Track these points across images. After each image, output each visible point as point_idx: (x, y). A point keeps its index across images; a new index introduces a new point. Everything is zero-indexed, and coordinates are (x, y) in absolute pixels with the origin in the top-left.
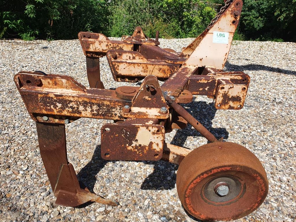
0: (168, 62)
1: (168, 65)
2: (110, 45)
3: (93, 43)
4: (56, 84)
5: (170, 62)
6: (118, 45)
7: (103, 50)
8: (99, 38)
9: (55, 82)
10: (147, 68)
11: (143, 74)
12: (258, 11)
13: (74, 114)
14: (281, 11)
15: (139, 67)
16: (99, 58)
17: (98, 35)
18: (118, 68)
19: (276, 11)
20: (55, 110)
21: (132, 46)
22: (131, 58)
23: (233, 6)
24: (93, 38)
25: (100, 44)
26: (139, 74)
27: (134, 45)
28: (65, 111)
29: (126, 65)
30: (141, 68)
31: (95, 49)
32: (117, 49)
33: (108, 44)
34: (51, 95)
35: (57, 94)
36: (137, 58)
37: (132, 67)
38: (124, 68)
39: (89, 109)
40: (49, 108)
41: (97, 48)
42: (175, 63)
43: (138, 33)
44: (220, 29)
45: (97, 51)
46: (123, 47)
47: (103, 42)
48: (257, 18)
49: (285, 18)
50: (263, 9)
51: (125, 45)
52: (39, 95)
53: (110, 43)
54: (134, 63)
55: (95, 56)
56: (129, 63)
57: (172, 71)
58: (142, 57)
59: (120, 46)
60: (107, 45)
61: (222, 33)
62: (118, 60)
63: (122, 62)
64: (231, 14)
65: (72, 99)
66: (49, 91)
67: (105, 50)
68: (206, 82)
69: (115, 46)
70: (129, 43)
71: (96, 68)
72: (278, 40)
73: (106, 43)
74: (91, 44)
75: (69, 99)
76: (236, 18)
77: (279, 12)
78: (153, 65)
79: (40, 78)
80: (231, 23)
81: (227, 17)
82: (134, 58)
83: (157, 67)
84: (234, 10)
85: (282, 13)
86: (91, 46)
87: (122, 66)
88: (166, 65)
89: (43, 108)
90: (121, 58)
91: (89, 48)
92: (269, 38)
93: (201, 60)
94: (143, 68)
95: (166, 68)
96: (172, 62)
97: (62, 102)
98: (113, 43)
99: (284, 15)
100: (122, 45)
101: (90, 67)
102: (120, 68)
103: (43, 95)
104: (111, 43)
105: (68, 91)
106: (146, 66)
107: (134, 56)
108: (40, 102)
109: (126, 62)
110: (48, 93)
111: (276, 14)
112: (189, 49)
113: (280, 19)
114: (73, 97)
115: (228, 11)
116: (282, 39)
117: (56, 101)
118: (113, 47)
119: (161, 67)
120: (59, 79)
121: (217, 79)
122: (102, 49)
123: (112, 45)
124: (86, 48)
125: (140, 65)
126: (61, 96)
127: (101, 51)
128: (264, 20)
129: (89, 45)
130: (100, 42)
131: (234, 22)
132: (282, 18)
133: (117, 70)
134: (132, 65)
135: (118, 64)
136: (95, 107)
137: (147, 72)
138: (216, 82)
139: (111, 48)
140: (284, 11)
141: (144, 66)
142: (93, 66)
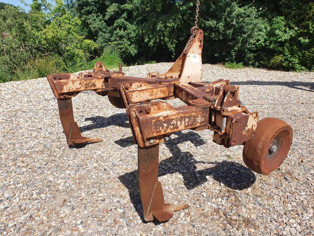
0: (165, 84)
1: (166, 86)
2: (83, 82)
3: (66, 84)
4: (159, 109)
5: (166, 83)
6: (90, 81)
7: (77, 89)
8: (70, 78)
9: (159, 107)
10: (153, 92)
11: (150, 98)
12: (129, 39)
13: (173, 130)
14: (149, 38)
15: (147, 93)
16: (71, 98)
17: (69, 75)
18: (132, 97)
19: (145, 39)
20: (163, 130)
21: (103, 80)
22: (139, 86)
23: (198, 35)
24: (64, 79)
25: (73, 84)
26: (147, 99)
27: (105, 78)
28: (169, 129)
29: (138, 93)
30: (148, 93)
31: (69, 89)
32: (90, 85)
33: (82, 82)
34: (161, 118)
35: (165, 116)
36: (143, 85)
37: (142, 94)
38: (137, 96)
39: (183, 123)
40: (159, 130)
41: (70, 88)
42: (171, 83)
43: (100, 67)
44: (193, 53)
45: (71, 91)
46: (95, 82)
47: (76, 81)
48: (130, 45)
49: (154, 43)
50: (132, 38)
51: (97, 80)
52: (153, 121)
53: (82, 81)
54: (143, 90)
55: (68, 96)
56: (140, 91)
57: (169, 90)
58: (146, 84)
59: (92, 82)
60: (80, 83)
61: (195, 55)
62: (130, 90)
63: (134, 91)
64: (198, 40)
65: (174, 117)
66: (159, 115)
67: (79, 88)
68: (209, 90)
69: (88, 83)
70: (101, 77)
71: (70, 109)
72: (153, 62)
73: (79, 82)
74: (64, 85)
75: (172, 118)
76: (201, 43)
77: (148, 39)
78: (156, 88)
79: (149, 106)
80: (199, 47)
81: (196, 43)
82: (141, 86)
83: (159, 89)
84: (199, 37)
85: (150, 39)
86: (65, 87)
87: (135, 94)
88: (165, 86)
89: (155, 131)
90: (132, 88)
91: (62, 89)
92: (144, 61)
93: (188, 77)
94: (150, 93)
95: (165, 89)
96: (169, 83)
97: (168, 122)
98: (86, 81)
99: (152, 41)
100: (94, 80)
101: (63, 109)
102: (133, 97)
103: (156, 119)
104: (84, 80)
105: (167, 112)
106: (152, 90)
107: (141, 84)
108: (153, 127)
109: (137, 91)
110: (159, 117)
111: (146, 41)
112: (170, 72)
113: (150, 45)
114: (175, 115)
115: (196, 39)
116: (155, 61)
117: (164, 122)
118: (86, 84)
119: (162, 89)
120: (162, 104)
121: (214, 87)
122: (75, 88)
123: (85, 82)
124: (60, 90)
125: (147, 90)
126: (167, 116)
127: (75, 90)
128: (136, 46)
129: (63, 86)
130: (73, 82)
131: (200, 46)
132: (151, 43)
133: (131, 99)
134: (142, 91)
135: (132, 93)
136: (187, 120)
137: (153, 95)
138: (214, 89)
139: (84, 85)
140: (152, 37)
141: (150, 90)
142: (66, 107)
